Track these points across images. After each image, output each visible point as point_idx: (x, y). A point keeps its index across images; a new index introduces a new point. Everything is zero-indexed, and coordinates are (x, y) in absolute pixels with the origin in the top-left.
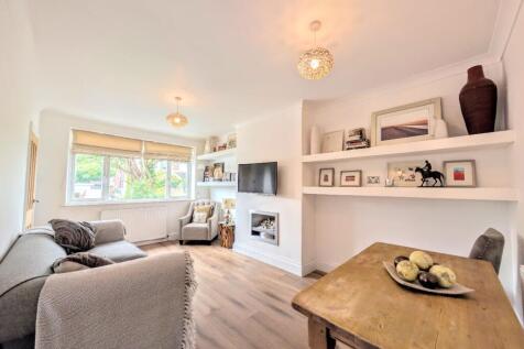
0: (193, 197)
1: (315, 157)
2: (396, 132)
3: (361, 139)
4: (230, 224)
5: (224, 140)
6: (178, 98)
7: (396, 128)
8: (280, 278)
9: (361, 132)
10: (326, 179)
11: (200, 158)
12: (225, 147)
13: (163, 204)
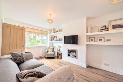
0: (48, 45)
1: (89, 34)
2: (118, 26)
3: (105, 28)
4: (60, 52)
5: (57, 30)
6: (51, 15)
7: (118, 25)
8: (80, 69)
9: (105, 26)
10: (92, 40)
11: (50, 34)
12: (58, 31)
13: (41, 47)
